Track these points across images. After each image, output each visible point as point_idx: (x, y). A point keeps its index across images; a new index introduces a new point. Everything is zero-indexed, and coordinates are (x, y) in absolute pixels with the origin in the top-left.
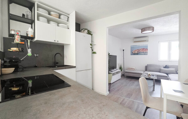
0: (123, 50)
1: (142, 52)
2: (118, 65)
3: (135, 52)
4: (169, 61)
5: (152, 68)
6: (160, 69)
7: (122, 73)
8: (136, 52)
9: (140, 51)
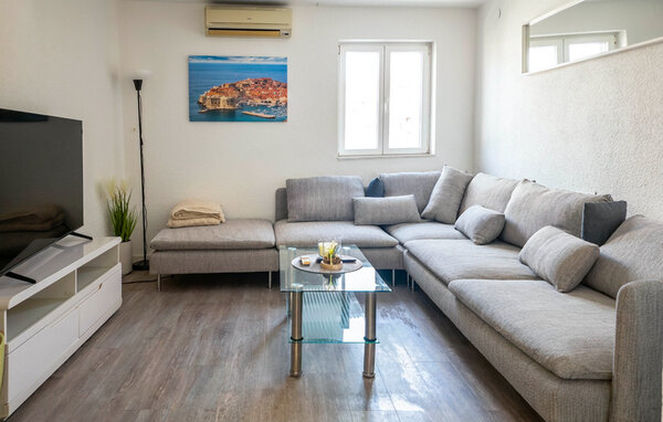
0: (138, 84)
1: (259, 102)
2: (101, 194)
3: (215, 101)
4: (383, 157)
5: (313, 202)
6: (353, 205)
7: (132, 251)
8: (223, 98)
9: (242, 94)
